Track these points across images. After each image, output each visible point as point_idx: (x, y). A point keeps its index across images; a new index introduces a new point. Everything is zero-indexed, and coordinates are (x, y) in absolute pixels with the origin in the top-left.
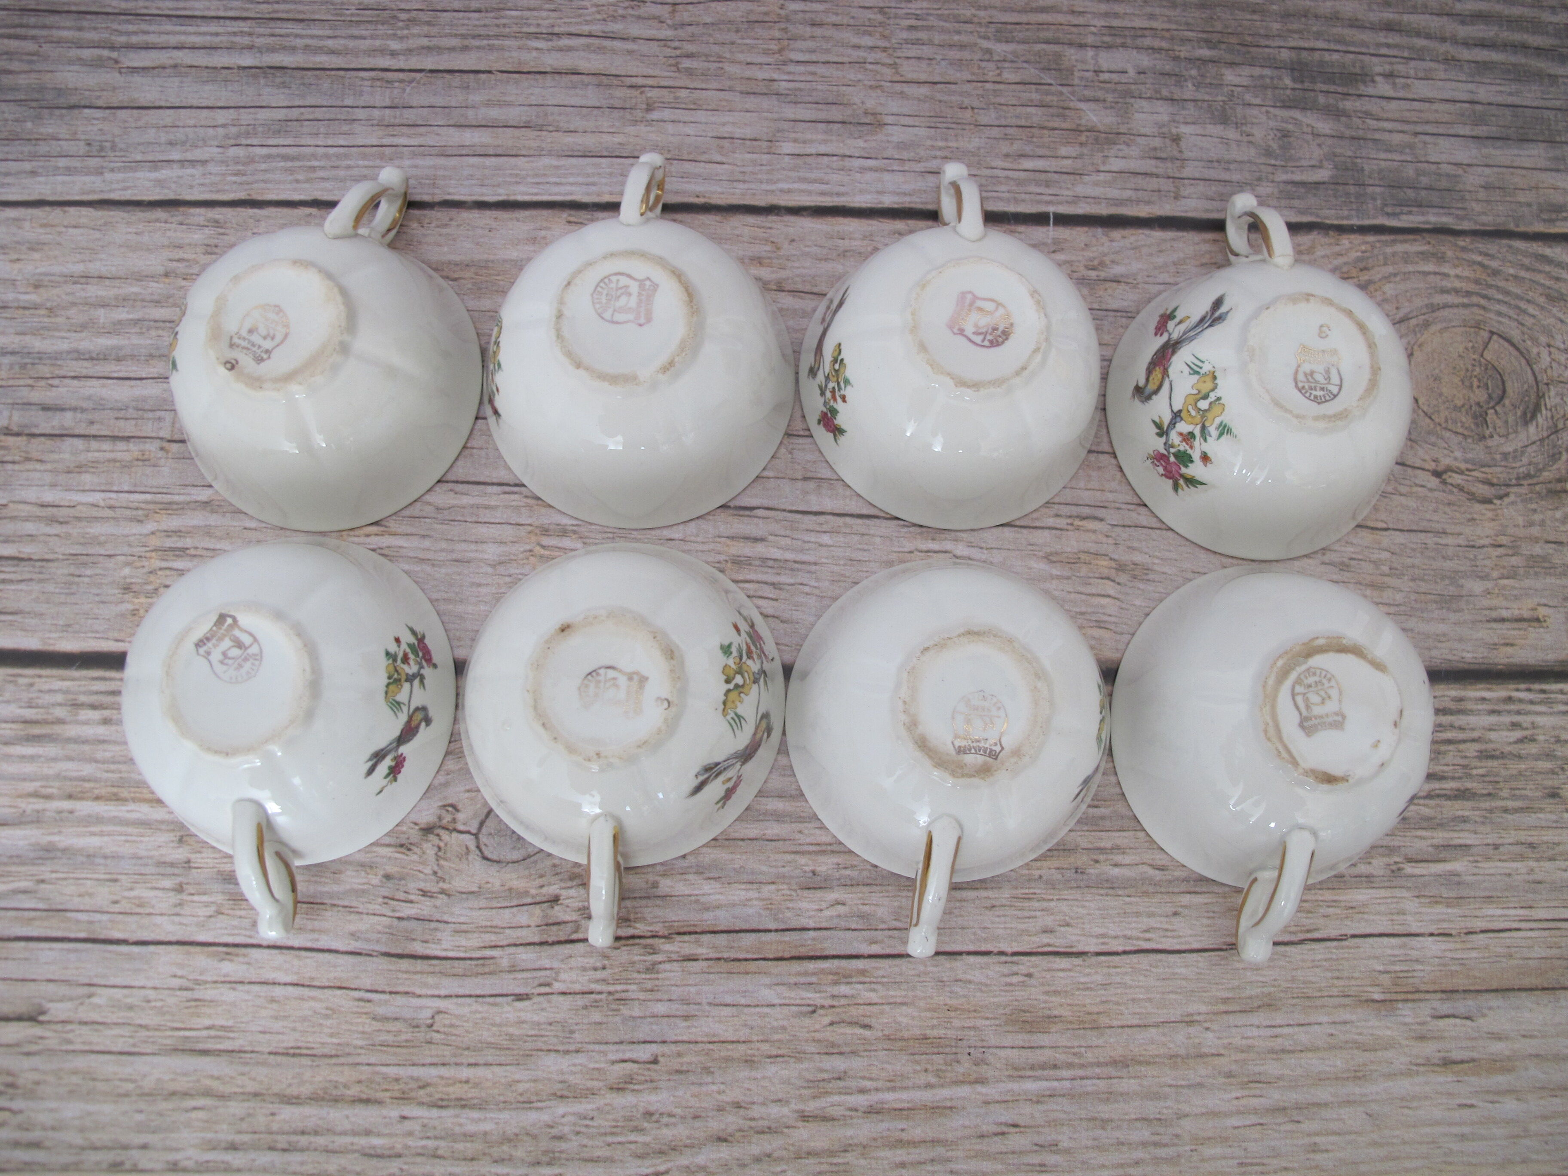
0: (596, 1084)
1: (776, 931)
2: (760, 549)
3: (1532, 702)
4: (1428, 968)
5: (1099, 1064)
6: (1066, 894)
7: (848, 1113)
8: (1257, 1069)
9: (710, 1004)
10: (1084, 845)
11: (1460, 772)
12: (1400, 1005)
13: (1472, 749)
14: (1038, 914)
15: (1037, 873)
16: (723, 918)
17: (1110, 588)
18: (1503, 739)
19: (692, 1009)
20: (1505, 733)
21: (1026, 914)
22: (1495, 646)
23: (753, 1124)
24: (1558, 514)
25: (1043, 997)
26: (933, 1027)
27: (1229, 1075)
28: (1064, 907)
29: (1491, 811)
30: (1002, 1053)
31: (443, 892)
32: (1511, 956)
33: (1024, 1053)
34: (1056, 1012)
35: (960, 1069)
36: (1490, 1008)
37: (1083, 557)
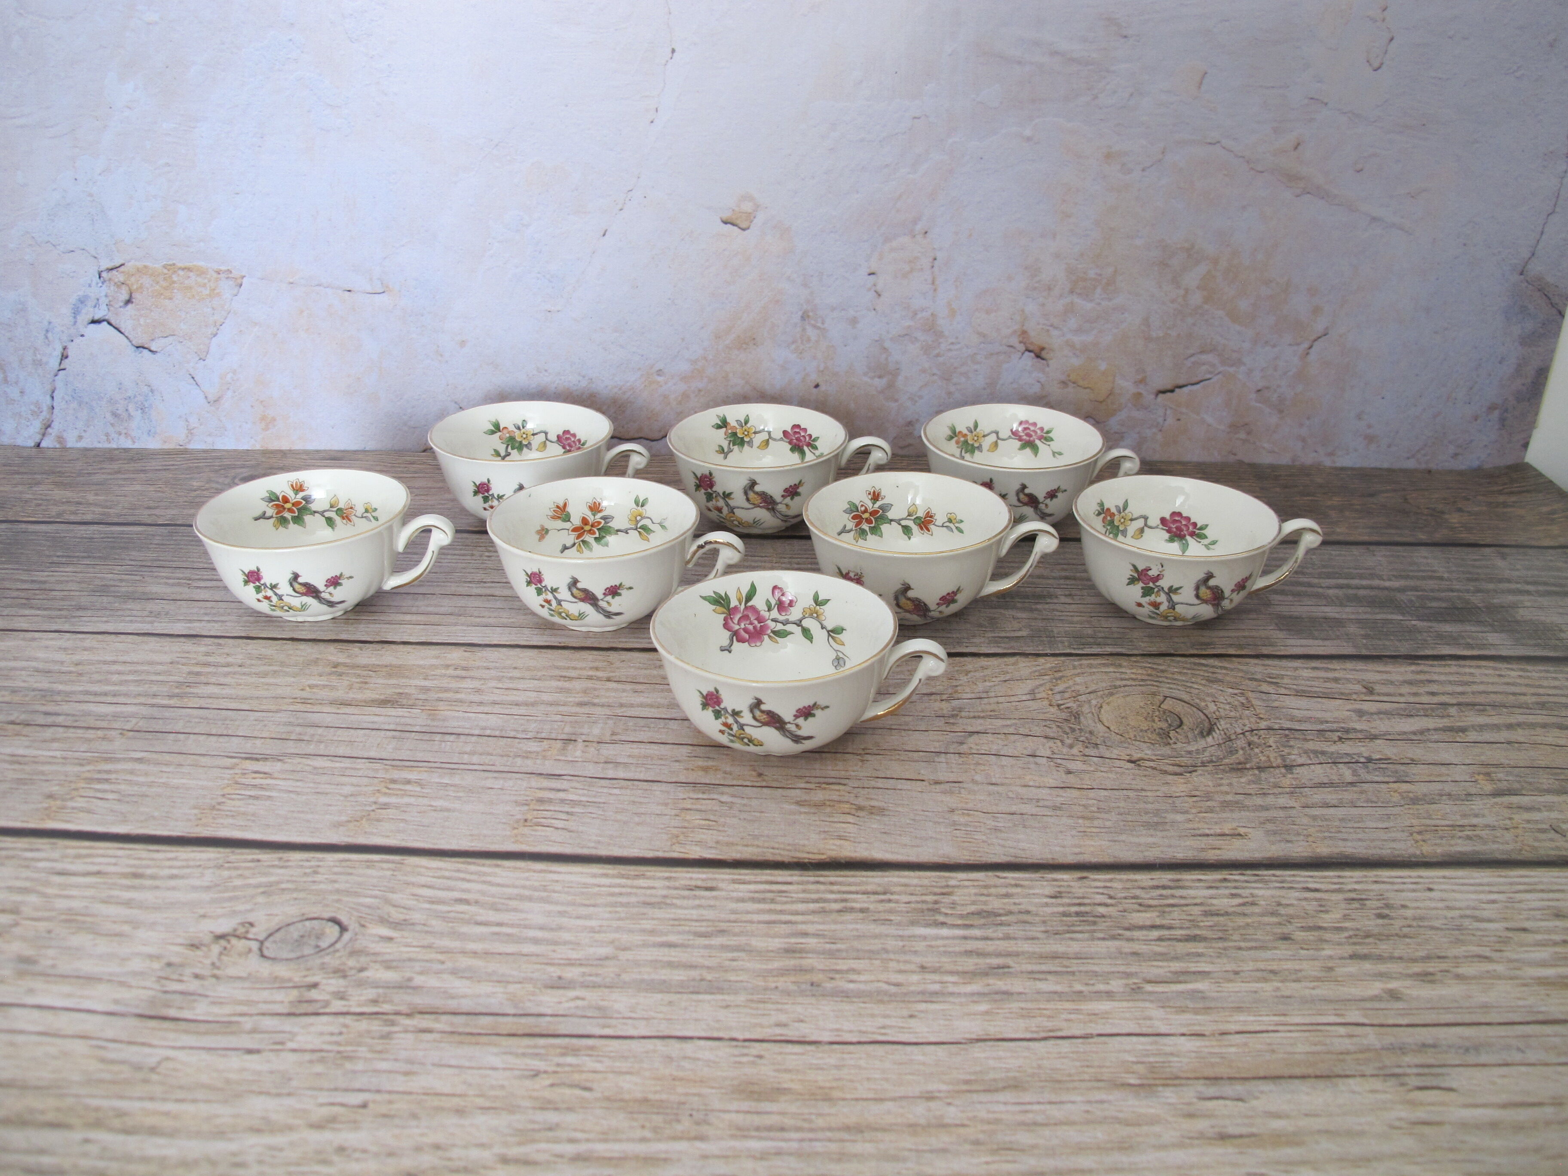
0: (297, 1122)
1: (514, 1015)
3: (1247, 882)
4: (1185, 1060)
5: (830, 1129)
6: (800, 1000)
7: (553, 1159)
8: (1007, 1139)
9: (434, 1065)
10: (821, 967)
11: (1187, 924)
12: (1160, 1089)
13: (1196, 910)
14: (772, 1013)
15: (773, 985)
16: (466, 1005)
17: (850, 819)
18: (1223, 903)
19: (415, 1068)
20: (1226, 900)
21: (759, 1012)
22: (1203, 850)
23: (449, 1163)
24: (1243, 780)
25: (773, 1074)
26: (656, 1092)
27: (977, 1143)
28: (799, 1009)
29: (1225, 949)
30: (727, 1116)
31: (215, 976)
32: (1273, 1051)
33: (749, 1116)
34: (785, 1086)
35: (679, 1127)
36: (1262, 1092)
37: (828, 803)
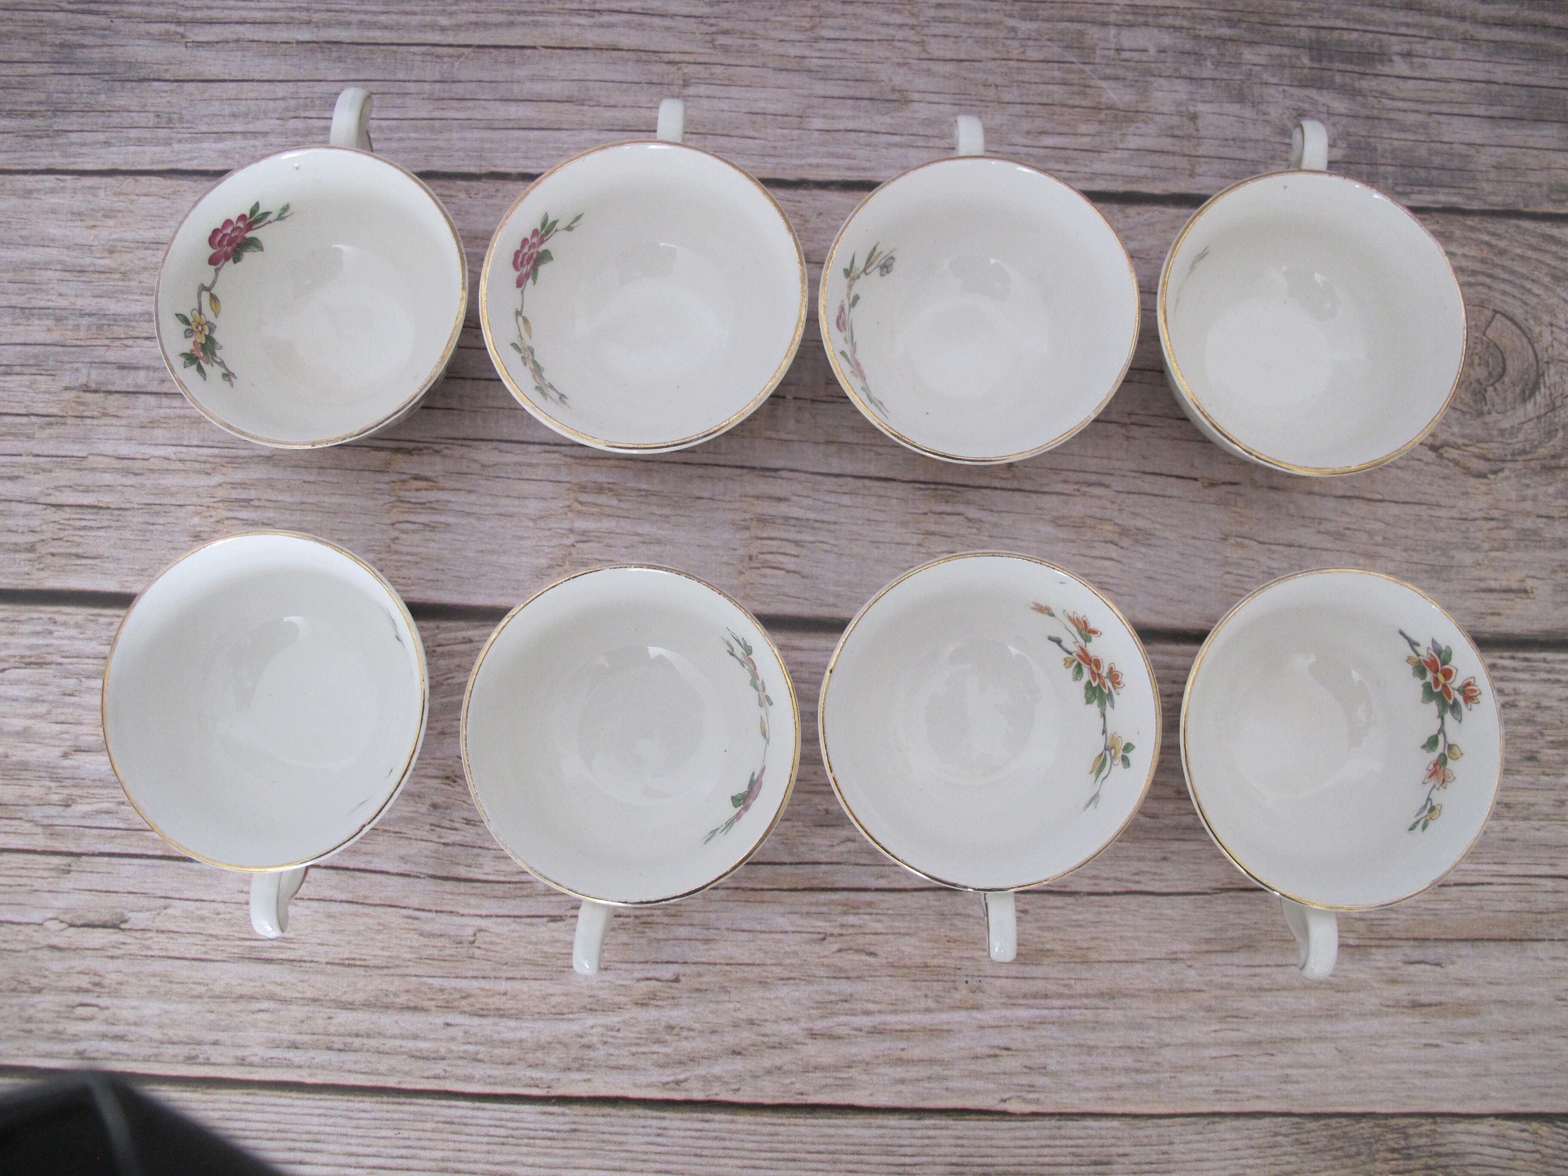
0: (623, 999)
1: (791, 864)
2: (783, 509)
3: (1515, 670)
4: (1403, 917)
5: (1087, 996)
7: (852, 1032)
8: (1235, 1005)
9: (728, 929)
12: (1373, 950)
17: (1113, 552)
19: (711, 934)
22: (1482, 615)
23: (765, 1039)
25: (1036, 932)
26: (934, 956)
27: (1209, 1009)
30: (998, 982)
32: (1482, 908)
33: (1017, 983)
34: (1048, 947)
35: (958, 996)
36: (1459, 956)
37: (1089, 521)
